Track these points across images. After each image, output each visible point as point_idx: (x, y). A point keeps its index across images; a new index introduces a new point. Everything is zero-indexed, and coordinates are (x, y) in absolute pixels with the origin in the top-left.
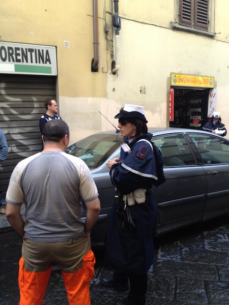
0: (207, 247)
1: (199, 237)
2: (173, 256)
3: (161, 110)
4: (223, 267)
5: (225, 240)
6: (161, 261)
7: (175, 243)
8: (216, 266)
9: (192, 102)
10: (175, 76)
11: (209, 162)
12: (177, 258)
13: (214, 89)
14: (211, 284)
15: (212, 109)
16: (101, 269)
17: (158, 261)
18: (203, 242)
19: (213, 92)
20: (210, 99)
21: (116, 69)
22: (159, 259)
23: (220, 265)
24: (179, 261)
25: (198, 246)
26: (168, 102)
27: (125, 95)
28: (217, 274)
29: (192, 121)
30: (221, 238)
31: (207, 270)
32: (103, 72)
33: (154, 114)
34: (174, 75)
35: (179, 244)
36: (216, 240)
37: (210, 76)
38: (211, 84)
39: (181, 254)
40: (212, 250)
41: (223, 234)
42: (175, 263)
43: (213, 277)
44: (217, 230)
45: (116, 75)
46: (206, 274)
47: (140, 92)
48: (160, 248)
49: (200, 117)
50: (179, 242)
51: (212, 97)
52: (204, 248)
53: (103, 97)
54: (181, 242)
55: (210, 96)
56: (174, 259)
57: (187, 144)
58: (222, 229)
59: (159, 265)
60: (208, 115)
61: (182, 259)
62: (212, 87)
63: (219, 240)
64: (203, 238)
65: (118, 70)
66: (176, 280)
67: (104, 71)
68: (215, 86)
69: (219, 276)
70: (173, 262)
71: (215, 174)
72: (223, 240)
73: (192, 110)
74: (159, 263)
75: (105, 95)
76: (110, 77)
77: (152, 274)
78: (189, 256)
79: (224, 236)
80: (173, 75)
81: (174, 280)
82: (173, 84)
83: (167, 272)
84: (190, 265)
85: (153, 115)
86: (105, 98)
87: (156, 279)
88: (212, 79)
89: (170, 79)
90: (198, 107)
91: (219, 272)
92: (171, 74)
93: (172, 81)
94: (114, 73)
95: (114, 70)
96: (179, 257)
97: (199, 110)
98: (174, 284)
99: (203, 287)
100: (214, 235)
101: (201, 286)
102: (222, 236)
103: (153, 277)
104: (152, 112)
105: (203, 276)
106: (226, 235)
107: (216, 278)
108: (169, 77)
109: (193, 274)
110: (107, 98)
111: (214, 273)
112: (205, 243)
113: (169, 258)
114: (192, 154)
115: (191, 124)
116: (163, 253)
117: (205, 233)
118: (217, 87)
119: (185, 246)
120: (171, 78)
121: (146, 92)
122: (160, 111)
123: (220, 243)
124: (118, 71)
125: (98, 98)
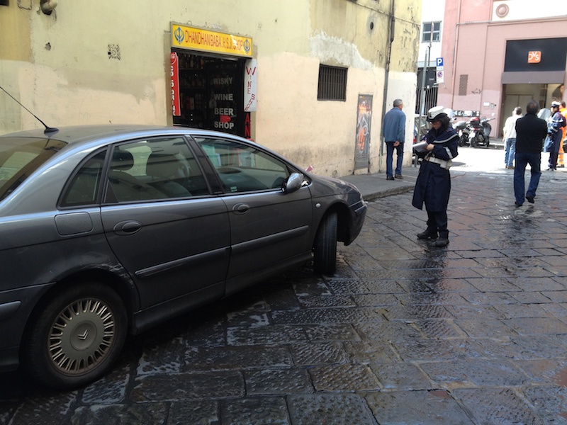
0: (230, 341)
1: (220, 324)
2: (167, 365)
3: (155, 94)
4: (255, 370)
5: (263, 324)
6: (141, 378)
7: (173, 342)
8: (243, 372)
9: (216, 81)
10: (179, 29)
11: (234, 188)
12: (173, 369)
13: (254, 60)
14: (230, 404)
15: (250, 96)
16: (14, 412)
17: (137, 379)
18: (225, 332)
19: (253, 65)
20: (247, 78)
21: (51, 4)
22: (140, 375)
23: (249, 368)
24: (178, 372)
25: (214, 341)
26: (168, 79)
27: (76, 58)
28: (243, 386)
29: (218, 118)
30: (257, 321)
31: (226, 381)
32: (21, 8)
33: (141, 100)
34: (177, 27)
35: (181, 342)
36: (247, 326)
37: (244, 34)
38: (247, 49)
39: (182, 360)
40: (239, 344)
41: (260, 314)
42: (169, 377)
43: (236, 391)
44: (252, 308)
45: (52, 16)
46: (224, 387)
47: (108, 56)
48: (144, 355)
49: (231, 111)
50: (181, 339)
51: (251, 74)
52: (226, 342)
53: (23, 60)
54: (185, 339)
55: (246, 73)
56: (168, 370)
57: (194, 158)
58: (261, 306)
59: (138, 387)
60: (245, 107)
61: (183, 369)
62: (249, 55)
63: (254, 326)
64: (226, 325)
65: (55, 5)
66: (168, 410)
67: (22, 4)
68: (256, 54)
69: (245, 388)
70: (166, 376)
71: (245, 210)
72: (260, 324)
73: (217, 97)
74: (139, 382)
75: (28, 56)
76: (39, 19)
77: (121, 405)
78: (196, 362)
79: (262, 317)
80: (175, 28)
81: (163, 410)
82: (176, 44)
83: (153, 396)
84: (195, 377)
85: (139, 103)
86: (27, 63)
87: (129, 413)
88: (249, 40)
89: (169, 34)
90: (227, 93)
91: (247, 381)
92: (172, 24)
93: (174, 39)
94: (48, 12)
95: (46, 5)
96: (178, 365)
97: (230, 97)
98: (163, 417)
99: (216, 411)
100: (246, 317)
101: (213, 411)
102: (258, 318)
103: (124, 410)
104: (136, 96)
105: (217, 393)
106: (265, 315)
107: (240, 392)
108: (168, 30)
109: (199, 392)
110: (33, 62)
111: (237, 385)
112: (229, 333)
113: (159, 371)
114: (202, 176)
115: (216, 123)
116: (148, 363)
117: (230, 317)
118: (259, 57)
119: (192, 344)
120: (170, 32)
121: (121, 56)
122: (153, 96)
123: (254, 331)
124: (56, 9)
125: (11, 62)
